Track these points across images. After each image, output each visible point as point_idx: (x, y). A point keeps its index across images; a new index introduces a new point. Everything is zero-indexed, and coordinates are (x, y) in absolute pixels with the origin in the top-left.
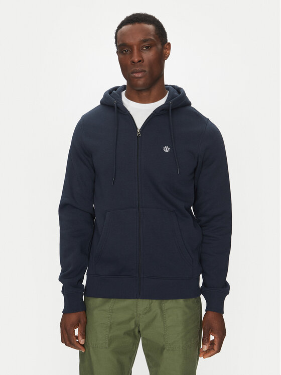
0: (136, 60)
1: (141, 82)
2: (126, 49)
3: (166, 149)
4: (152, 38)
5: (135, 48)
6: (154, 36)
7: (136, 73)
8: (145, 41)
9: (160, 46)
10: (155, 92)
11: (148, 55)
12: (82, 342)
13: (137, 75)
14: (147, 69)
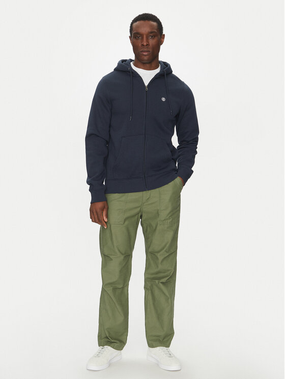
0: (145, 44)
1: (146, 58)
2: (138, 36)
3: (163, 99)
4: (156, 31)
5: (145, 36)
6: (157, 30)
7: (144, 52)
8: (151, 33)
9: (159, 37)
10: (153, 64)
11: (152, 42)
12: (106, 220)
13: (144, 54)
14: (151, 50)
